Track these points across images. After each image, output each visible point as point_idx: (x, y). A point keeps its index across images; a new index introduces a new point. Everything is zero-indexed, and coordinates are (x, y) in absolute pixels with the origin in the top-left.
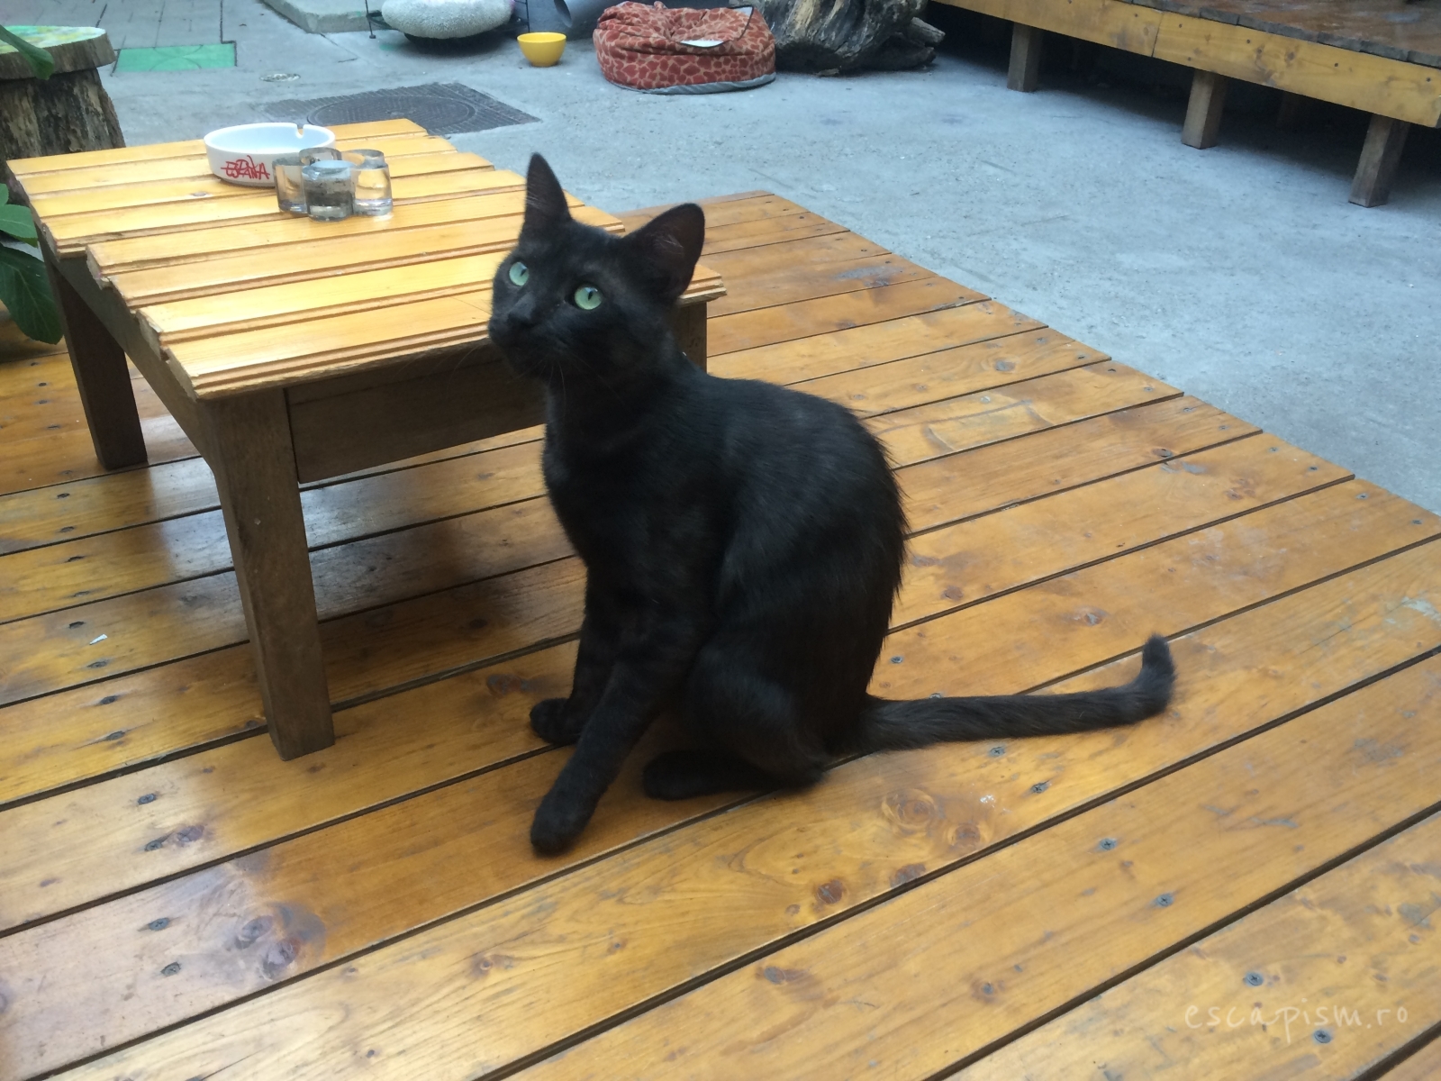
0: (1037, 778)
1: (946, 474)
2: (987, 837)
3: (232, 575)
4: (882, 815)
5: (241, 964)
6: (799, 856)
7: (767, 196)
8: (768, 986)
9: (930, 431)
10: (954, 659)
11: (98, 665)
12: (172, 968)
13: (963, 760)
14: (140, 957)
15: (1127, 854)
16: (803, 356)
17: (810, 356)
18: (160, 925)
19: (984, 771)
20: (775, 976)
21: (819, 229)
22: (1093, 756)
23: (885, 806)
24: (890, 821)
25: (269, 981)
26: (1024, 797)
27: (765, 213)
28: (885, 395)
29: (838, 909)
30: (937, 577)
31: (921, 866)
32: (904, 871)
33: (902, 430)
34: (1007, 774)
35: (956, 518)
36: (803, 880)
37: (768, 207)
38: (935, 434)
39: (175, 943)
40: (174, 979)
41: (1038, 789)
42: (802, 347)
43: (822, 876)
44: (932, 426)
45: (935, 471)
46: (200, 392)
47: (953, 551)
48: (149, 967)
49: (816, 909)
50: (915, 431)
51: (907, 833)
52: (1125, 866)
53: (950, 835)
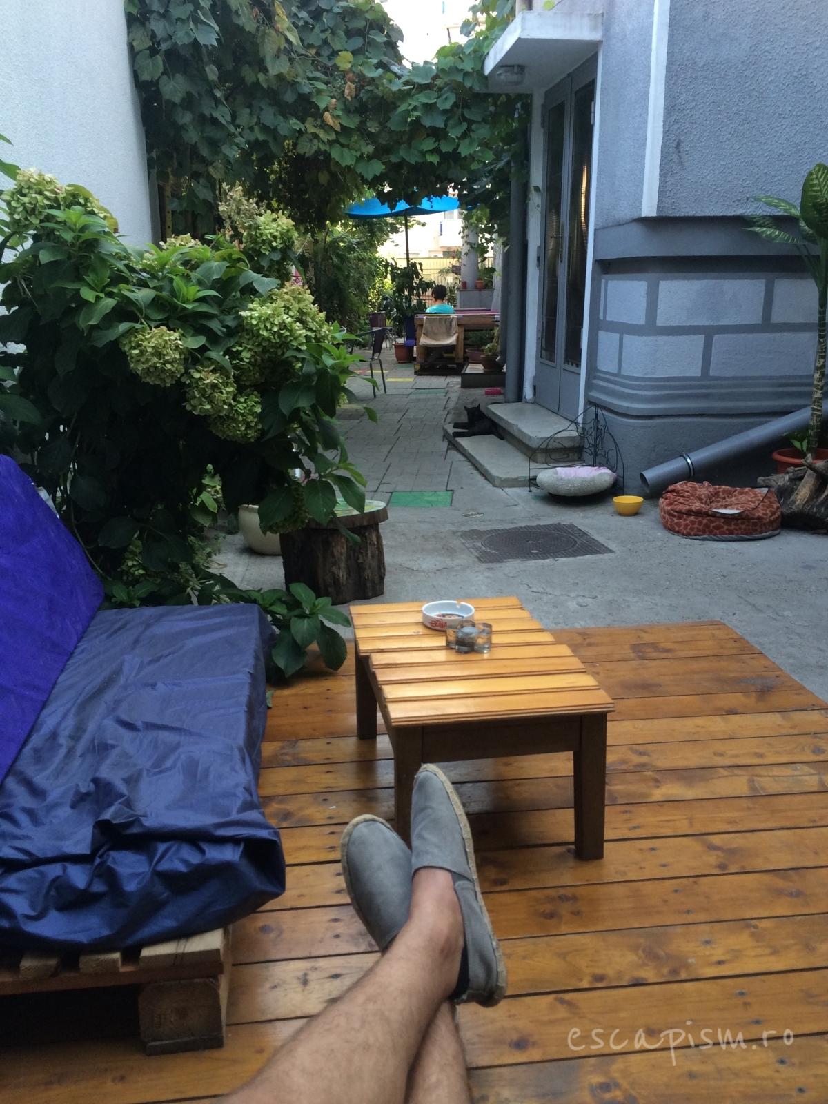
0: (722, 958)
1: (751, 805)
2: (683, 976)
4: (637, 955)
5: (361, 941)
6: (591, 961)
8: (559, 1006)
9: (753, 781)
10: (707, 897)
11: (330, 818)
12: (337, 936)
13: (688, 942)
14: (327, 929)
15: (748, 999)
16: (698, 727)
17: (703, 727)
18: (336, 920)
19: (697, 949)
20: (562, 1001)
22: (756, 956)
23: (640, 952)
24: (640, 958)
25: (369, 949)
26: (710, 964)
28: (736, 756)
29: (600, 985)
30: (718, 857)
31: (646, 979)
32: (637, 979)
33: (736, 778)
34: (707, 953)
35: (743, 829)
36: (589, 971)
38: (756, 783)
39: (340, 928)
40: (337, 940)
41: (720, 963)
42: (700, 721)
43: (599, 971)
44: (756, 778)
45: (745, 803)
46: (393, 725)
47: (734, 846)
48: (330, 934)
49: (590, 983)
50: (744, 780)
51: (644, 965)
52: (746, 1005)
53: (665, 970)
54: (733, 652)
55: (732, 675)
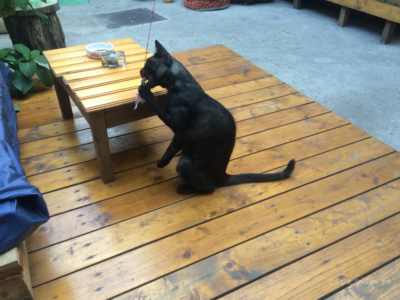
0: (261, 192)
1: (254, 122)
2: (248, 203)
3: (93, 144)
4: (226, 198)
5: (97, 223)
6: (208, 206)
7: (221, 46)
8: (199, 231)
9: (252, 111)
10: (248, 166)
11: (66, 163)
12: (84, 224)
13: (246, 187)
14: (77, 221)
15: (276, 207)
16: (224, 91)
17: (226, 91)
18: (81, 216)
19: (249, 190)
20: (201, 229)
21: (233, 55)
22: (274, 187)
23: (227, 197)
24: (228, 200)
25: (102, 227)
26: (257, 195)
27: (220, 51)
28: (243, 101)
29: (215, 217)
30: (247, 147)
31: (233, 209)
32: (229, 210)
33: (245, 111)
34: (254, 191)
35: (254, 133)
36: (208, 211)
37: (221, 49)
38: (253, 112)
39: (84, 219)
40: (84, 226)
41: (260, 194)
42: (224, 89)
43: (212, 210)
44: (252, 110)
45: (251, 121)
46: (88, 111)
47: (252, 141)
48: (79, 223)
49: (210, 216)
50: (248, 111)
51: (231, 202)
52: (276, 210)
53: (240, 203)
54: (229, 57)
55: (232, 67)
